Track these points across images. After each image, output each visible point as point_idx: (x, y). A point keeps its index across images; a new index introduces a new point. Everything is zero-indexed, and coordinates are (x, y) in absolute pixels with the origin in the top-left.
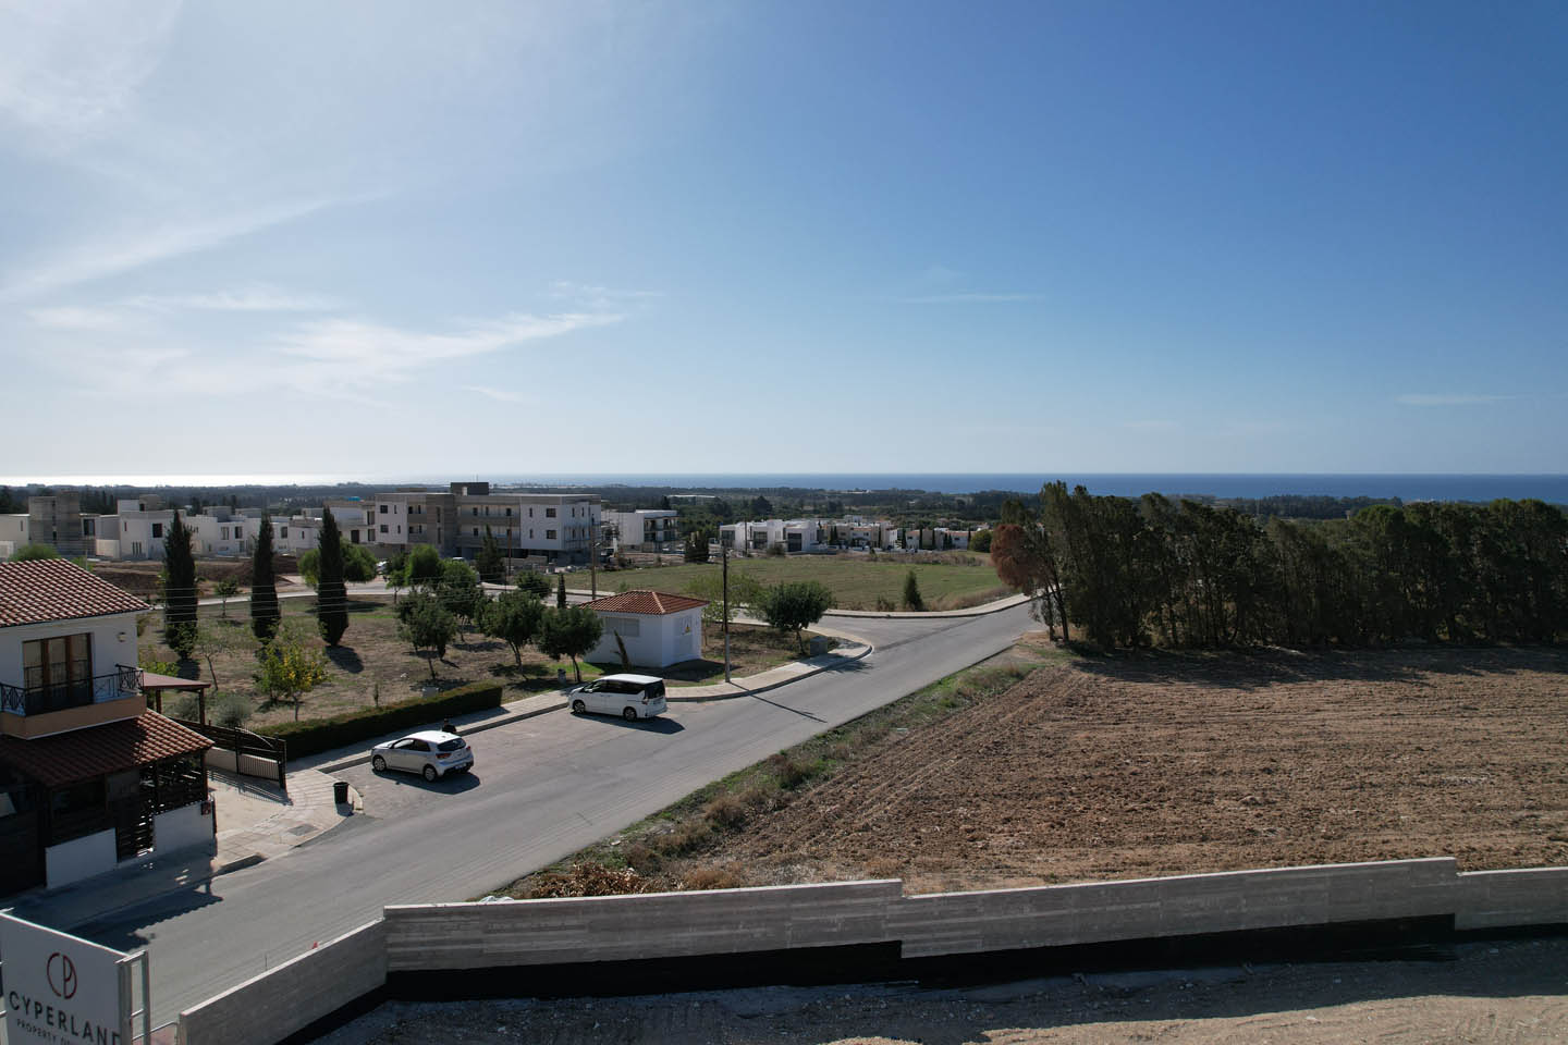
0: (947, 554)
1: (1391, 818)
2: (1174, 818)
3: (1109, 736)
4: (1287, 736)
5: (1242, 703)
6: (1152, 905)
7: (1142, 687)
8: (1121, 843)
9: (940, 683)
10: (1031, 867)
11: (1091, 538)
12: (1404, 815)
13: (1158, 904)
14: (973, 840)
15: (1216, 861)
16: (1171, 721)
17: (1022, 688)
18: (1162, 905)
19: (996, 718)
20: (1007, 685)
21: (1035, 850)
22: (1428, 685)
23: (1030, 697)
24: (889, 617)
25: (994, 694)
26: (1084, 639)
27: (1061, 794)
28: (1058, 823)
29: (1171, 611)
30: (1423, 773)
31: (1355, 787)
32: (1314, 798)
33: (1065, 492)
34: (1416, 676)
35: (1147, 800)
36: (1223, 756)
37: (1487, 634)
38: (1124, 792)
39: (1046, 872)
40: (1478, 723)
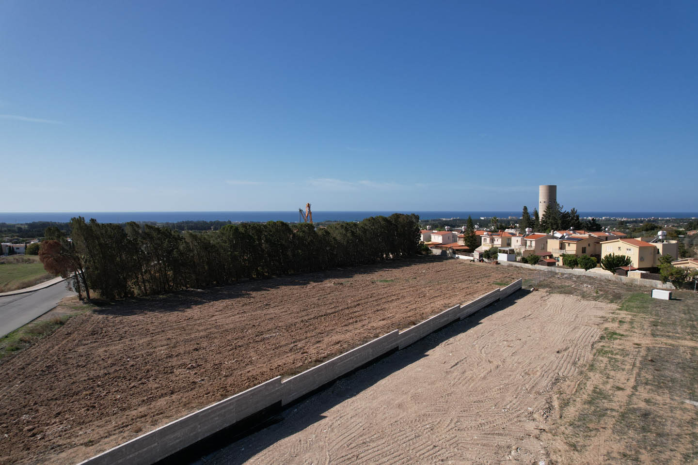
0: (11, 258)
1: (249, 360)
2: (156, 385)
3: (117, 348)
4: (202, 330)
5: (180, 318)
6: (153, 446)
7: (131, 318)
8: (129, 408)
9: (7, 337)
10: (76, 440)
11: (100, 244)
12: (253, 357)
13: (156, 444)
14: (34, 435)
15: (180, 404)
16: (148, 333)
17: (64, 330)
18: (158, 443)
19: (48, 351)
20: (53, 330)
21: (78, 428)
22: (252, 297)
23: (69, 334)
25: (46, 337)
26: (99, 297)
27: (92, 388)
28: (92, 407)
29: (143, 278)
30: (257, 336)
31: (233, 349)
32: (218, 358)
33: (84, 222)
34: (248, 294)
35: (141, 379)
36: (175, 347)
37: (269, 273)
38: (128, 378)
39: (86, 440)
40: (271, 311)
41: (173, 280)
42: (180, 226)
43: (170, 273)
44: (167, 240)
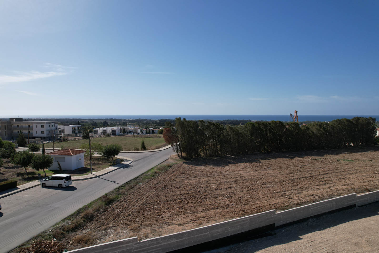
0: (152, 135)
1: (258, 197)
2: (210, 203)
3: (193, 181)
4: (233, 178)
5: (223, 170)
6: (207, 233)
7: (200, 167)
8: (197, 212)
9: (150, 170)
10: (174, 222)
11: (187, 131)
12: (260, 196)
13: (208, 233)
14: (159, 215)
15: (220, 214)
16: (207, 176)
17: (171, 170)
18: (209, 233)
19: (165, 178)
20: (167, 169)
21: (175, 216)
22: (261, 163)
23: (173, 172)
24: (137, 152)
25: (164, 172)
26: (186, 156)
27: (182, 199)
28: (181, 208)
29: (206, 148)
30: (263, 185)
31: (249, 190)
32: (241, 194)
33: (181, 120)
34: (258, 161)
35: (203, 199)
36: (219, 185)
37: (271, 150)
38: (197, 197)
39: (179, 223)
40: (272, 171)
41: (220, 150)
42: (225, 122)
43: (219, 146)
44: (217, 130)
